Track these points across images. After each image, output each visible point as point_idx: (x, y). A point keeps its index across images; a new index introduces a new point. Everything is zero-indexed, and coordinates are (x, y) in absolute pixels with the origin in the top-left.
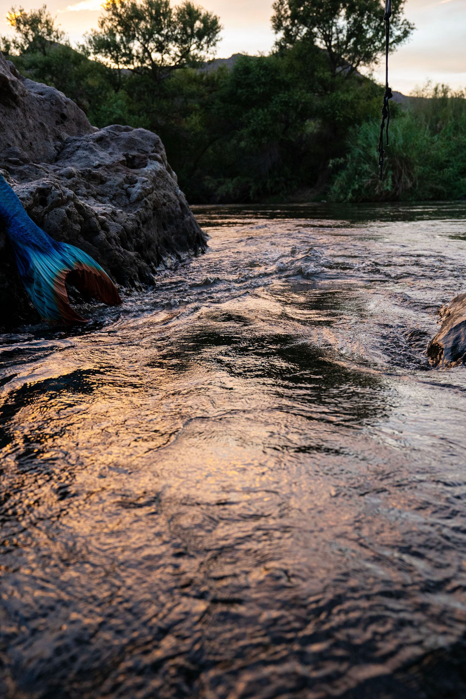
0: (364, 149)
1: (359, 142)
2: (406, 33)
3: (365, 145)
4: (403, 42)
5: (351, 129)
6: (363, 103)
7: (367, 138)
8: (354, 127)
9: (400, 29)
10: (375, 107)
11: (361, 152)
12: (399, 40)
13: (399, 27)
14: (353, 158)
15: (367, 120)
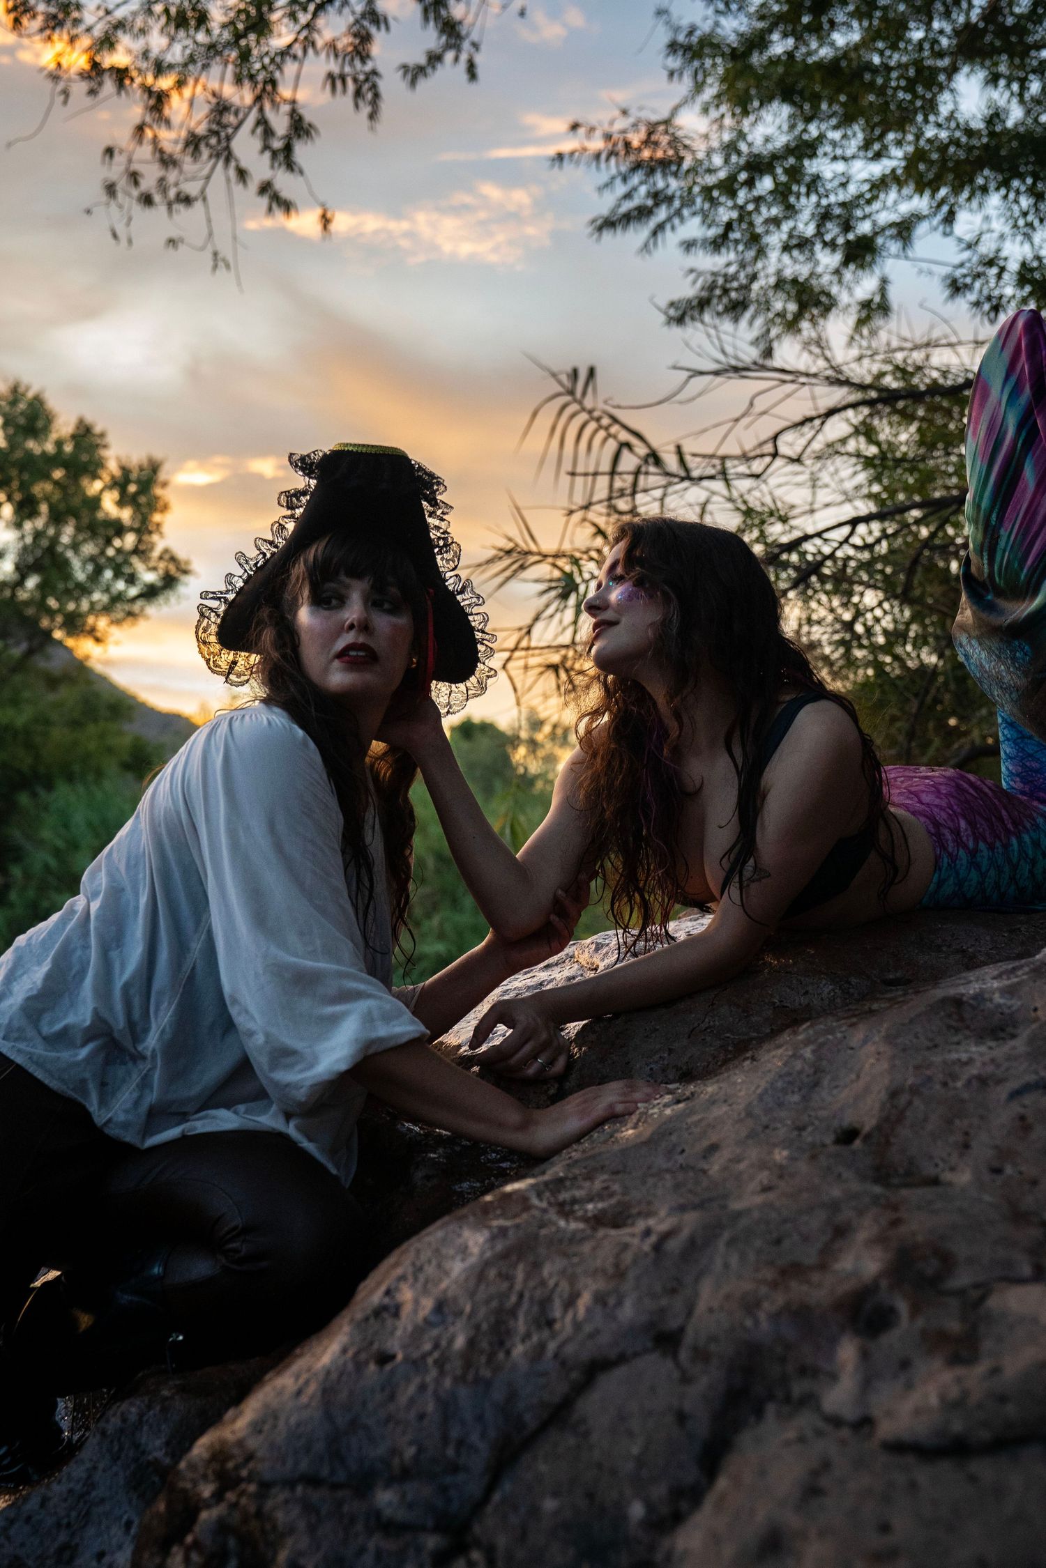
0: (57, 853)
1: (46, 834)
2: (169, 582)
3: (60, 843)
4: (161, 599)
5: (24, 799)
6: (59, 734)
7: (66, 826)
8: (34, 795)
9: (154, 569)
10: (92, 746)
11: (53, 863)
12: (151, 593)
13: (152, 564)
14: (27, 876)
15: (70, 778)
